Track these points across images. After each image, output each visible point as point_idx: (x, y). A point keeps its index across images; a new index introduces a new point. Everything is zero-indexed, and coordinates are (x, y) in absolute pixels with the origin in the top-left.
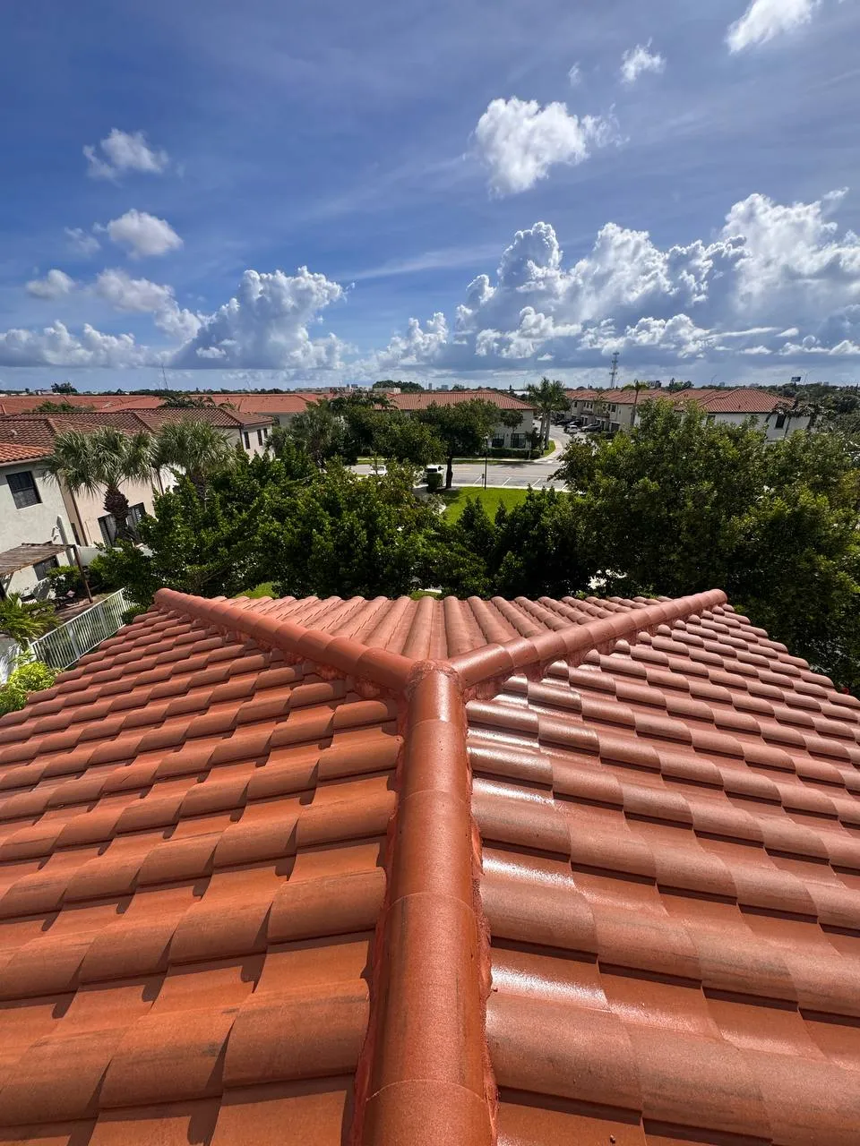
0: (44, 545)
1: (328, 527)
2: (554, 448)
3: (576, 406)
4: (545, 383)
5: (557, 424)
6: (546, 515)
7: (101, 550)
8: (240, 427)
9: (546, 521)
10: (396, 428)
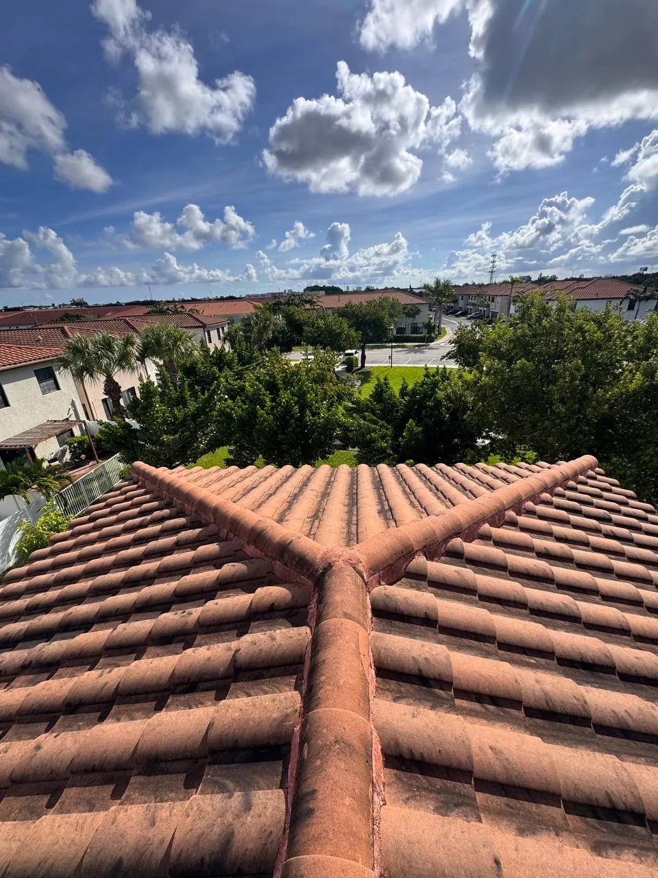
0: (63, 421)
1: (269, 403)
2: (445, 332)
3: (462, 299)
4: (438, 282)
5: (447, 314)
6: (440, 389)
7: (101, 425)
8: (204, 326)
9: (440, 394)
10: (321, 322)
